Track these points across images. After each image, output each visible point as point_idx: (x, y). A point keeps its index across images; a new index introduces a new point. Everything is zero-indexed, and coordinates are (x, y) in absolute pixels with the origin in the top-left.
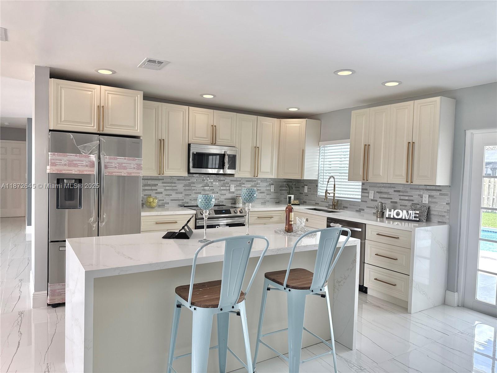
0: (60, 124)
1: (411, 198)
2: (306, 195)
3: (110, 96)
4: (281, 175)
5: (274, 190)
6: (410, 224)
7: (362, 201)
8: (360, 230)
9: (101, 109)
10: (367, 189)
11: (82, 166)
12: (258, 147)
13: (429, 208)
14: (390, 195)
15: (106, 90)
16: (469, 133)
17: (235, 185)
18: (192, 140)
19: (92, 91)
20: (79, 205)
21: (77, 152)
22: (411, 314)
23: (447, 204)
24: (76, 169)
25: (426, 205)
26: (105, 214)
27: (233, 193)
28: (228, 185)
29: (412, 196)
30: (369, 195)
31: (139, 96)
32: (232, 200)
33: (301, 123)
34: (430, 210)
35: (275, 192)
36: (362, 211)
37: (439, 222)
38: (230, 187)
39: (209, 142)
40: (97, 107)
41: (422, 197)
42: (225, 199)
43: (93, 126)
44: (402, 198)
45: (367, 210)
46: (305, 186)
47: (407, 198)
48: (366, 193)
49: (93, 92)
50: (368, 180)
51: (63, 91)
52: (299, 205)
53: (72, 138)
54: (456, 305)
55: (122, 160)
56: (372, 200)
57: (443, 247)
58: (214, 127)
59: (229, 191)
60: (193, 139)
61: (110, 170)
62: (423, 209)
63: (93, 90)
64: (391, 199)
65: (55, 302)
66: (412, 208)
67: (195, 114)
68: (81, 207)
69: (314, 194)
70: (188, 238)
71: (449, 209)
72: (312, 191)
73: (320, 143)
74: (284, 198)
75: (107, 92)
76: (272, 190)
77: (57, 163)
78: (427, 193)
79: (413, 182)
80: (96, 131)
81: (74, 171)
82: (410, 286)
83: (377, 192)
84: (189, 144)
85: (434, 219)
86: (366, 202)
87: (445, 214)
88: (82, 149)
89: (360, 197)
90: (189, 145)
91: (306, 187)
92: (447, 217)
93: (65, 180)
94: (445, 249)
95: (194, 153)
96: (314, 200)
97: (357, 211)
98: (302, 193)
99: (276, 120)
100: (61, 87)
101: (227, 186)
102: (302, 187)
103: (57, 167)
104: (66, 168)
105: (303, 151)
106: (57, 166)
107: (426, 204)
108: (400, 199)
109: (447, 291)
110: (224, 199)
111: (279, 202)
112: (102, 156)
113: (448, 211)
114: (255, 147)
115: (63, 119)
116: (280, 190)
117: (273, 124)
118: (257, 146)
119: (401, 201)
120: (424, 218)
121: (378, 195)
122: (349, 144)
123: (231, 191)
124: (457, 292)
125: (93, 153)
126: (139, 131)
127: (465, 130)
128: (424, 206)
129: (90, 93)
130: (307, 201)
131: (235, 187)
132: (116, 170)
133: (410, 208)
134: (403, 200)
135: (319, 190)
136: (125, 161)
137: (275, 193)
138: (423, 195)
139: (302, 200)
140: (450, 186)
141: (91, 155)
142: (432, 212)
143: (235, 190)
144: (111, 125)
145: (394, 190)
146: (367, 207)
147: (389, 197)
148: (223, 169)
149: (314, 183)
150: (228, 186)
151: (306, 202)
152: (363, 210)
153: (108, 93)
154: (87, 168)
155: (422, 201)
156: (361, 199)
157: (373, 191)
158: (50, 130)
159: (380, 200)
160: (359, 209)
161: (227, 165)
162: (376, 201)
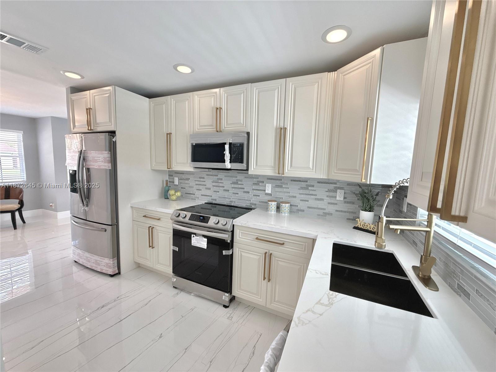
3: (96, 98)
5: (345, 198)
12: (285, 128)
15: (93, 94)
27: (270, 195)
28: (264, 184)
35: (347, 202)
39: (215, 129)
58: (219, 110)
67: (200, 99)
76: (340, 198)
77: (68, 158)
95: (193, 145)
100: (73, 100)
103: (68, 161)
104: (71, 161)
117: (318, 84)
123: (267, 192)
126: (112, 126)
143: (272, 191)
150: (262, 186)
161: (228, 158)
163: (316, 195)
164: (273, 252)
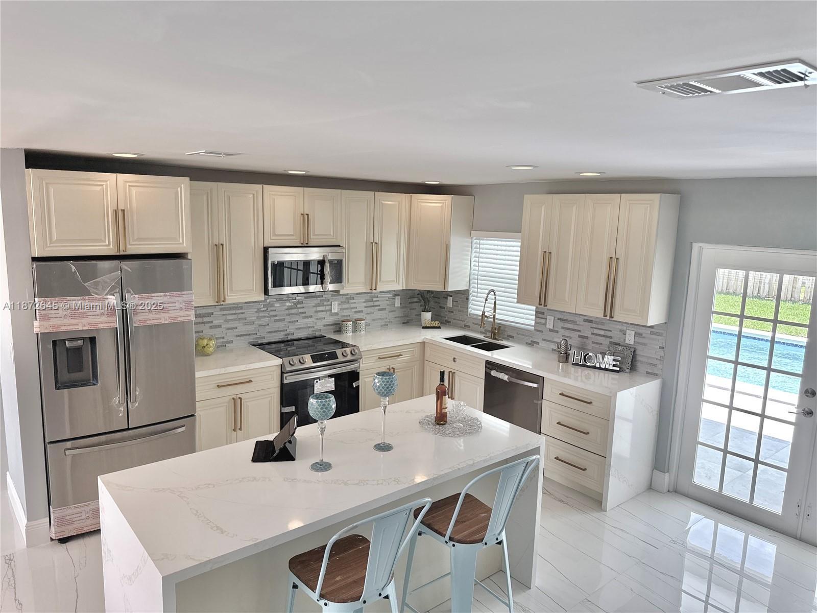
0: (50, 246)
1: (609, 334)
2: (449, 311)
3: (134, 190)
4: (413, 284)
5: (401, 304)
6: (606, 375)
7: (535, 330)
8: (535, 385)
9: (120, 216)
10: (543, 313)
11: (93, 315)
12: (376, 243)
13: (634, 351)
14: (577, 325)
15: (125, 182)
16: (696, 247)
17: (340, 302)
18: (270, 241)
19: (102, 185)
20: (93, 377)
21: (85, 292)
22: (606, 511)
23: (660, 348)
24: (84, 321)
25: (632, 346)
26: (137, 389)
27: (337, 314)
28: (329, 303)
29: (611, 331)
30: (546, 322)
31: (183, 185)
32: (334, 327)
33: (444, 202)
34: (636, 354)
35: (403, 306)
36: (535, 345)
37: (648, 373)
38: (331, 305)
39: (298, 241)
40: (112, 212)
41: (625, 334)
42: (324, 326)
43: (107, 243)
44: (596, 331)
45: (543, 344)
46: (448, 297)
47: (602, 333)
48: (542, 318)
49: (104, 186)
50: (546, 306)
51: (52, 190)
52: (439, 328)
53: (73, 271)
54: (666, 489)
55: (160, 298)
56: (551, 330)
57: (652, 411)
58: (306, 217)
59: (329, 312)
60: (271, 239)
61: (141, 317)
62: (625, 353)
63: (105, 183)
64: (579, 331)
65: (65, 535)
66: (610, 350)
67: (274, 197)
68: (97, 382)
69: (463, 311)
70: (293, 459)
71: (662, 355)
72: (459, 306)
73: (472, 232)
74: (416, 315)
75: (128, 184)
76: (398, 304)
77: (50, 316)
78: (633, 329)
79: (615, 317)
80: (113, 253)
81: (81, 325)
82: (606, 472)
83: (558, 319)
84: (264, 248)
85: (641, 367)
86: (542, 332)
87: (657, 362)
88: (93, 288)
89: (533, 323)
90: (266, 250)
91: (450, 299)
92: (660, 366)
93: (67, 342)
94: (655, 413)
95: (274, 263)
96: (461, 321)
97: (529, 344)
98: (444, 308)
99: (403, 198)
100: (47, 184)
101: (326, 306)
102: (444, 297)
103: (52, 322)
104: (66, 321)
105: (447, 247)
106: (52, 320)
107: (630, 345)
108: (593, 334)
109: (655, 470)
110: (322, 326)
111: (408, 322)
112: (127, 295)
113: (661, 359)
114: (372, 243)
115: (55, 238)
116: (410, 303)
117: (399, 204)
118: (375, 241)
119: (593, 336)
120: (626, 367)
121: (561, 324)
122: (520, 240)
123: (333, 311)
124: (668, 472)
125: (113, 293)
126: (185, 245)
127: (692, 243)
128: (628, 347)
129: (99, 188)
130: (452, 321)
131: (339, 304)
132: (151, 316)
133: (608, 351)
134: (596, 335)
135: (470, 305)
136: (165, 299)
137: (402, 308)
138: (626, 331)
139: (443, 318)
140: (666, 323)
141: (109, 297)
142: (639, 358)
143: (339, 310)
144: (139, 239)
145: (584, 319)
146: (543, 340)
147: (576, 327)
148: (322, 283)
149: (463, 296)
150: (328, 305)
151: (450, 322)
152: (538, 343)
153: (130, 186)
154: (103, 319)
155: (625, 340)
156: (535, 326)
157: (553, 318)
158: (34, 259)
159: (562, 331)
160: (532, 341)
161: (328, 279)
162: (557, 332)
163: (379, 306)
164: (393, 366)
